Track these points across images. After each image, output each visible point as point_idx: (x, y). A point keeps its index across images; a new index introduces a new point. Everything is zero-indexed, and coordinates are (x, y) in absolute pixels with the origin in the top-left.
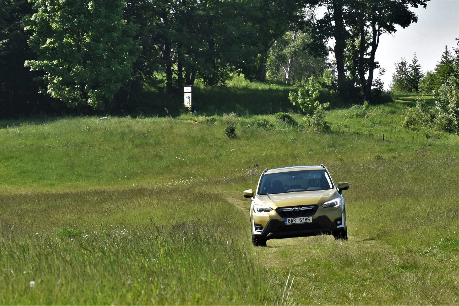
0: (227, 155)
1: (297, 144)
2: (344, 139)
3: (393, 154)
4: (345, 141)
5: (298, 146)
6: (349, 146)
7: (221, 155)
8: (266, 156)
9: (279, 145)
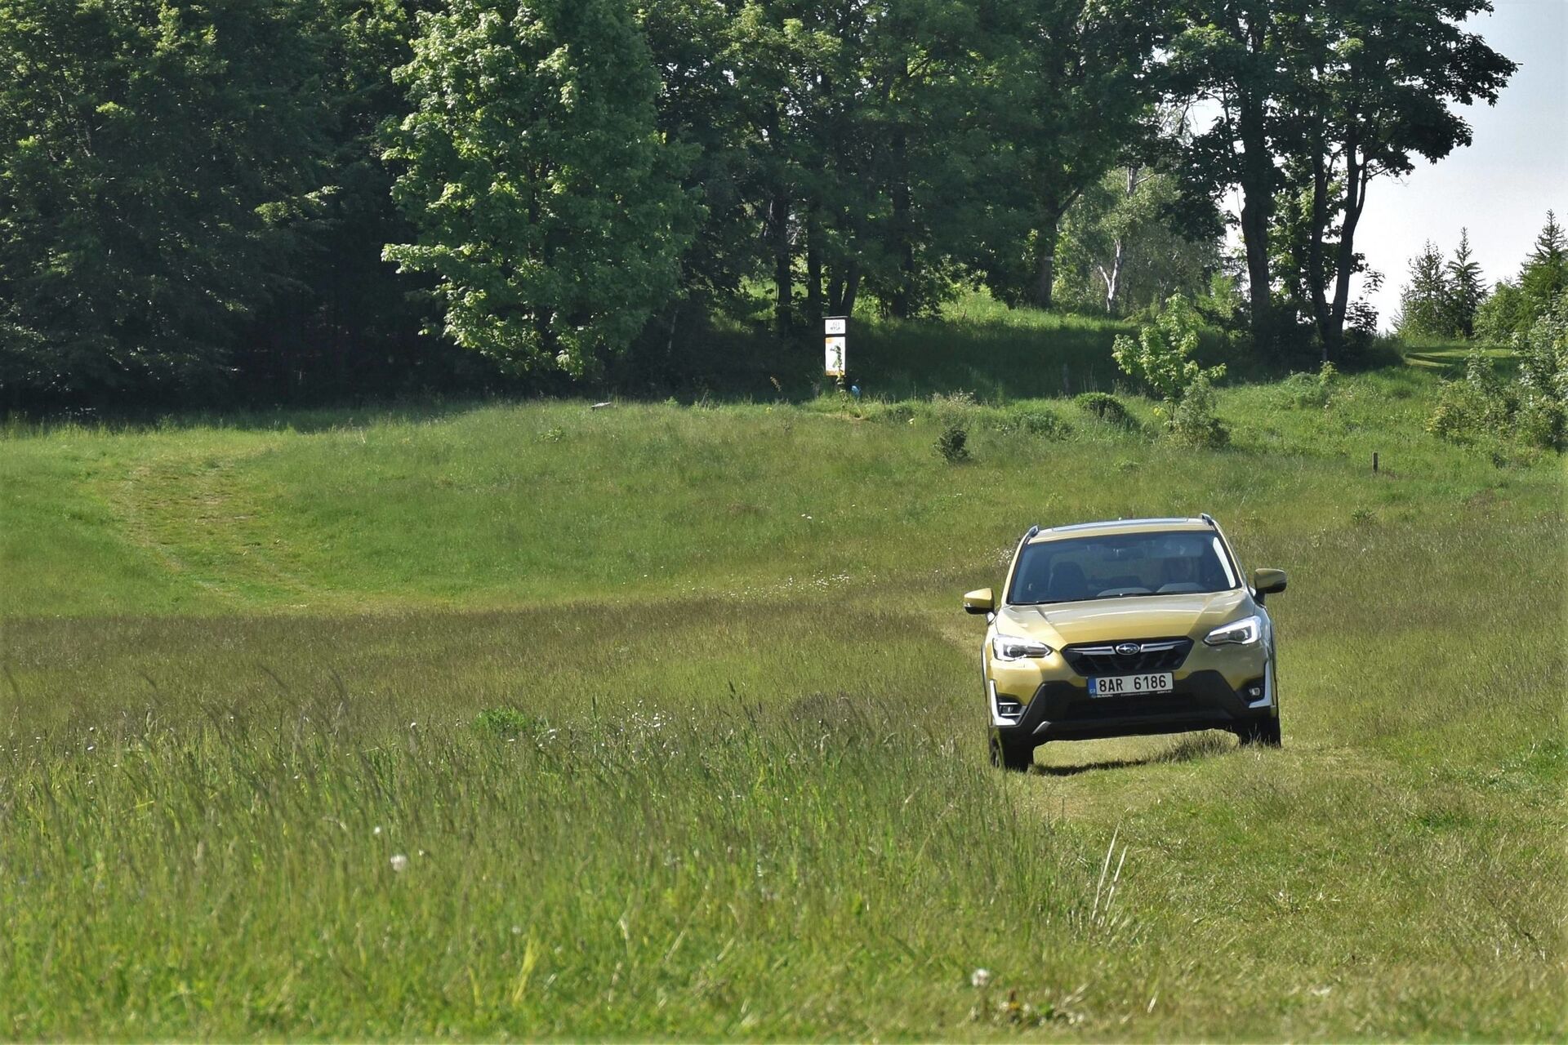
0: (944, 510)
1: (1137, 480)
2: (1266, 467)
3: (1402, 509)
4: (1268, 471)
5: (1141, 484)
6: (1281, 486)
7: (925, 509)
8: (1052, 514)
9: (1087, 483)
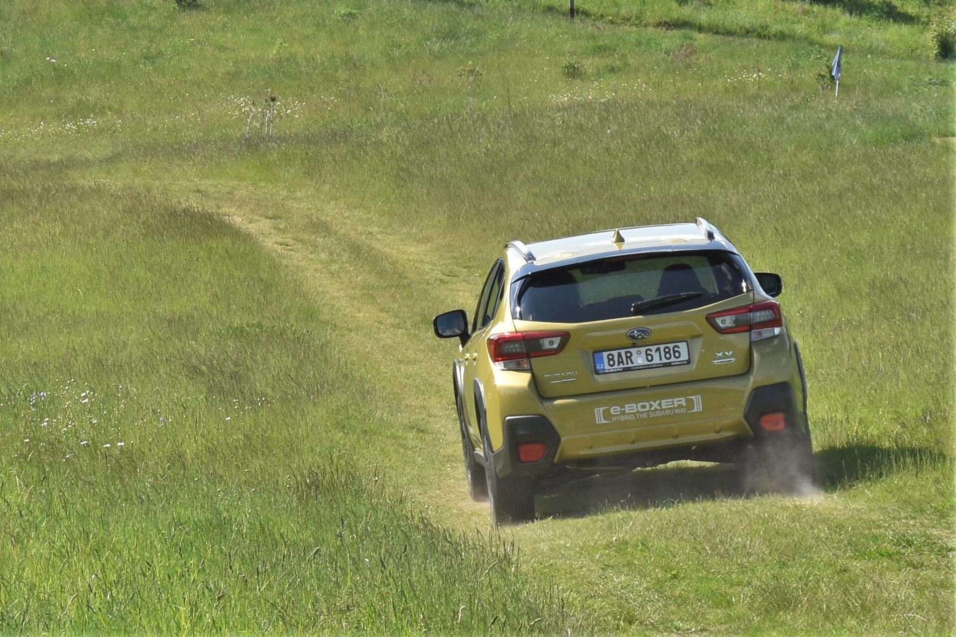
0: (178, 54)
1: (357, 29)
2: (478, 17)
4: (480, 21)
5: (361, 32)
6: (493, 36)
7: (160, 54)
8: (279, 61)
9: (309, 31)
